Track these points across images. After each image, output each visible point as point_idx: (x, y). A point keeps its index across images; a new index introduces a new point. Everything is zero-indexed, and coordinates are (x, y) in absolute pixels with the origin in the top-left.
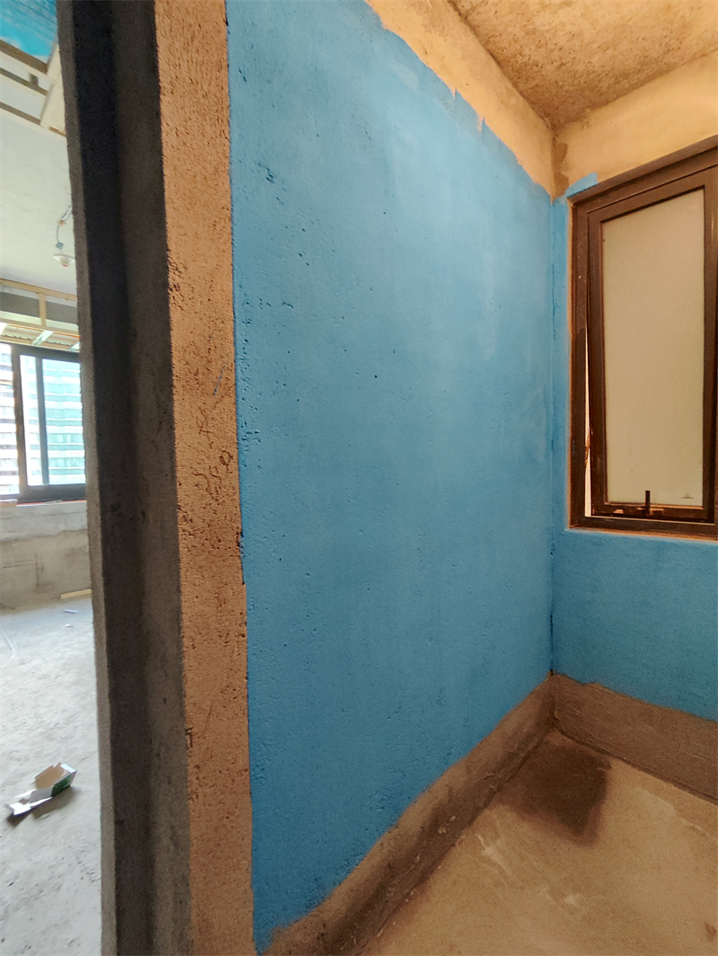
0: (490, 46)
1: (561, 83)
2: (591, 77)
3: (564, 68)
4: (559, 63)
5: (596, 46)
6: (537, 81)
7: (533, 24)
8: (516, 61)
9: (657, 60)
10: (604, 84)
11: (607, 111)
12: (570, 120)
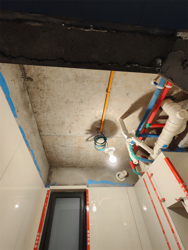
0: (44, 144)
1: (55, 159)
2: (62, 161)
3: (57, 156)
4: (57, 155)
5: (65, 156)
6: (51, 156)
7: (55, 145)
8: (48, 150)
9: (74, 164)
10: (64, 164)
11: (63, 169)
12: (54, 166)
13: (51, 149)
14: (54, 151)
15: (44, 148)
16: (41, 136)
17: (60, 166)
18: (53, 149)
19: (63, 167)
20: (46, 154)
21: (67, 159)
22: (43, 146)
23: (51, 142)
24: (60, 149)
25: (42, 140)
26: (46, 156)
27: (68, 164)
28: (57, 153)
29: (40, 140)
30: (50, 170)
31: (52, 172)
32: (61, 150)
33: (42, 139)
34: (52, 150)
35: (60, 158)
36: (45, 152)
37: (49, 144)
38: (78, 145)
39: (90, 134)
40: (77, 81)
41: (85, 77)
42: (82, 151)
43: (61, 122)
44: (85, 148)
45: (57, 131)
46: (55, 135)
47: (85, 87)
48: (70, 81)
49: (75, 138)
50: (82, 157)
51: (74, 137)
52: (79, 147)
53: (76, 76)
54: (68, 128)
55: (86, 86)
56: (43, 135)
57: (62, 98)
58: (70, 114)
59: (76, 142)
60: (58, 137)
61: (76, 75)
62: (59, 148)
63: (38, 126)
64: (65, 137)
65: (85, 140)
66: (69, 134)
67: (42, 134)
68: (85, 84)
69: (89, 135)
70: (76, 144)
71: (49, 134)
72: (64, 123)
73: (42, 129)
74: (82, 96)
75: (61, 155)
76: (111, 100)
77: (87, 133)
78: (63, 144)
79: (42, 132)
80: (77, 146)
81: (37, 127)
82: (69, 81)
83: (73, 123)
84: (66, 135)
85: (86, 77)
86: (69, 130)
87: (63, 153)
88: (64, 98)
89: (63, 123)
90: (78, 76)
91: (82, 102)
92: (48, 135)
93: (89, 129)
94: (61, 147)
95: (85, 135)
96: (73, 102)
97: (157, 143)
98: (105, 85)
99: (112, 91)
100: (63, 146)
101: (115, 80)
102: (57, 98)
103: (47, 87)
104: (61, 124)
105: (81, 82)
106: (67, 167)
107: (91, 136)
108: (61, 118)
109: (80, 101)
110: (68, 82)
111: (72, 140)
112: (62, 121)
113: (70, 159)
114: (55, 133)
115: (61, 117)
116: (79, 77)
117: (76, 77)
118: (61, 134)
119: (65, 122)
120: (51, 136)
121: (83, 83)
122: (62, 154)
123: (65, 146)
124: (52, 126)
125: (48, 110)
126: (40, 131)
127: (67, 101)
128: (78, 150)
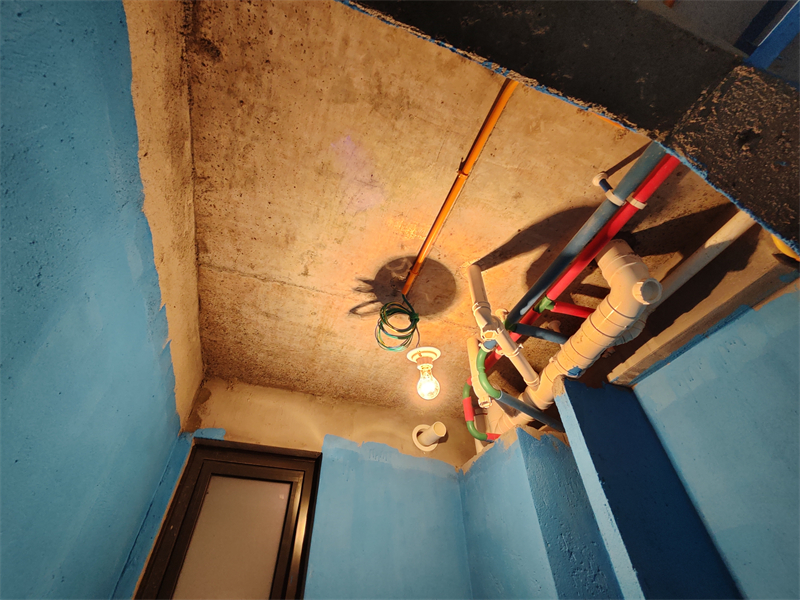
0: (202, 294)
1: (231, 352)
2: (252, 362)
3: (239, 345)
4: (239, 341)
5: (266, 349)
6: (217, 339)
7: (240, 307)
8: (213, 317)
9: (291, 380)
11: (248, 388)
12: (221, 377)
13: (225, 318)
14: (234, 326)
15: (200, 309)
16: (199, 264)
17: (241, 379)
18: (230, 319)
19: (250, 383)
20: (201, 329)
21: (271, 358)
22: (197, 299)
23: (230, 292)
24: (258, 324)
25: (199, 280)
26: (201, 337)
27: (271, 376)
28: (241, 333)
29: (195, 278)
30: (205, 385)
31: (210, 394)
32: (258, 328)
33: (199, 276)
34: (226, 320)
35: (249, 353)
36: (201, 324)
37: (223, 297)
38: (320, 322)
39: (370, 294)
40: (376, 107)
41: (405, 101)
42: (326, 341)
43: (284, 232)
44: (340, 334)
45: (261, 262)
46: (252, 272)
47: (396, 134)
48: (354, 101)
49: (317, 296)
50: (322, 362)
51: (315, 293)
52: (320, 328)
53: (379, 90)
54: (303, 260)
55: (401, 133)
56: (210, 265)
57: (309, 152)
58: (320, 215)
59: (316, 310)
60: (261, 282)
61: (379, 87)
62: (254, 318)
63: (196, 227)
64: (285, 286)
65: (348, 311)
66: (299, 280)
67: (206, 260)
68: (399, 124)
69: (366, 297)
70: (314, 317)
71: (229, 264)
72: (294, 239)
73: (209, 242)
74: (379, 165)
75: (255, 341)
76: (464, 203)
77: (359, 290)
78: (271, 308)
79: (206, 251)
80: (315, 324)
81: (193, 230)
82: (349, 97)
83: (322, 246)
84: (290, 282)
85: (408, 103)
86: (306, 267)
87: (262, 336)
88: (318, 154)
89: (290, 239)
90: (384, 90)
91: (372, 183)
92: (224, 269)
93: (371, 277)
94: (261, 319)
95: (352, 295)
96: (342, 177)
97: (556, 358)
98: (462, 147)
99: (476, 173)
100: (267, 315)
101: (495, 140)
102: (292, 147)
103: (269, 97)
104: (282, 240)
105: (389, 116)
106: (265, 385)
107: (369, 300)
108: (286, 219)
109: (367, 178)
110: (345, 102)
111: (304, 303)
112: (288, 231)
113: (280, 361)
114: (252, 268)
115: (287, 215)
116: (386, 95)
117: (376, 91)
118: (275, 274)
119: (298, 237)
120: (235, 274)
121: (393, 120)
122: (257, 338)
123: (277, 318)
124: (248, 238)
125: (251, 180)
126: (200, 247)
127: (325, 169)
128: (314, 337)
